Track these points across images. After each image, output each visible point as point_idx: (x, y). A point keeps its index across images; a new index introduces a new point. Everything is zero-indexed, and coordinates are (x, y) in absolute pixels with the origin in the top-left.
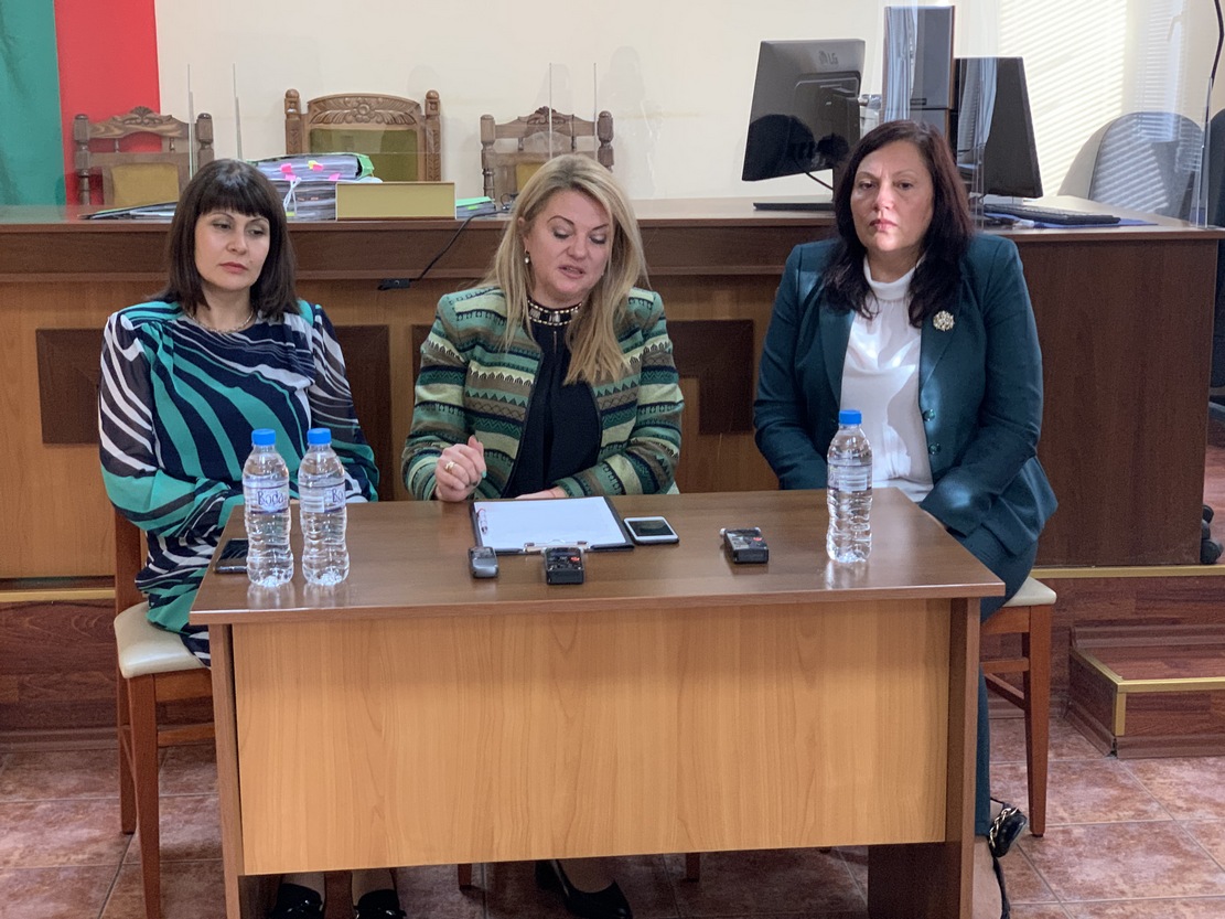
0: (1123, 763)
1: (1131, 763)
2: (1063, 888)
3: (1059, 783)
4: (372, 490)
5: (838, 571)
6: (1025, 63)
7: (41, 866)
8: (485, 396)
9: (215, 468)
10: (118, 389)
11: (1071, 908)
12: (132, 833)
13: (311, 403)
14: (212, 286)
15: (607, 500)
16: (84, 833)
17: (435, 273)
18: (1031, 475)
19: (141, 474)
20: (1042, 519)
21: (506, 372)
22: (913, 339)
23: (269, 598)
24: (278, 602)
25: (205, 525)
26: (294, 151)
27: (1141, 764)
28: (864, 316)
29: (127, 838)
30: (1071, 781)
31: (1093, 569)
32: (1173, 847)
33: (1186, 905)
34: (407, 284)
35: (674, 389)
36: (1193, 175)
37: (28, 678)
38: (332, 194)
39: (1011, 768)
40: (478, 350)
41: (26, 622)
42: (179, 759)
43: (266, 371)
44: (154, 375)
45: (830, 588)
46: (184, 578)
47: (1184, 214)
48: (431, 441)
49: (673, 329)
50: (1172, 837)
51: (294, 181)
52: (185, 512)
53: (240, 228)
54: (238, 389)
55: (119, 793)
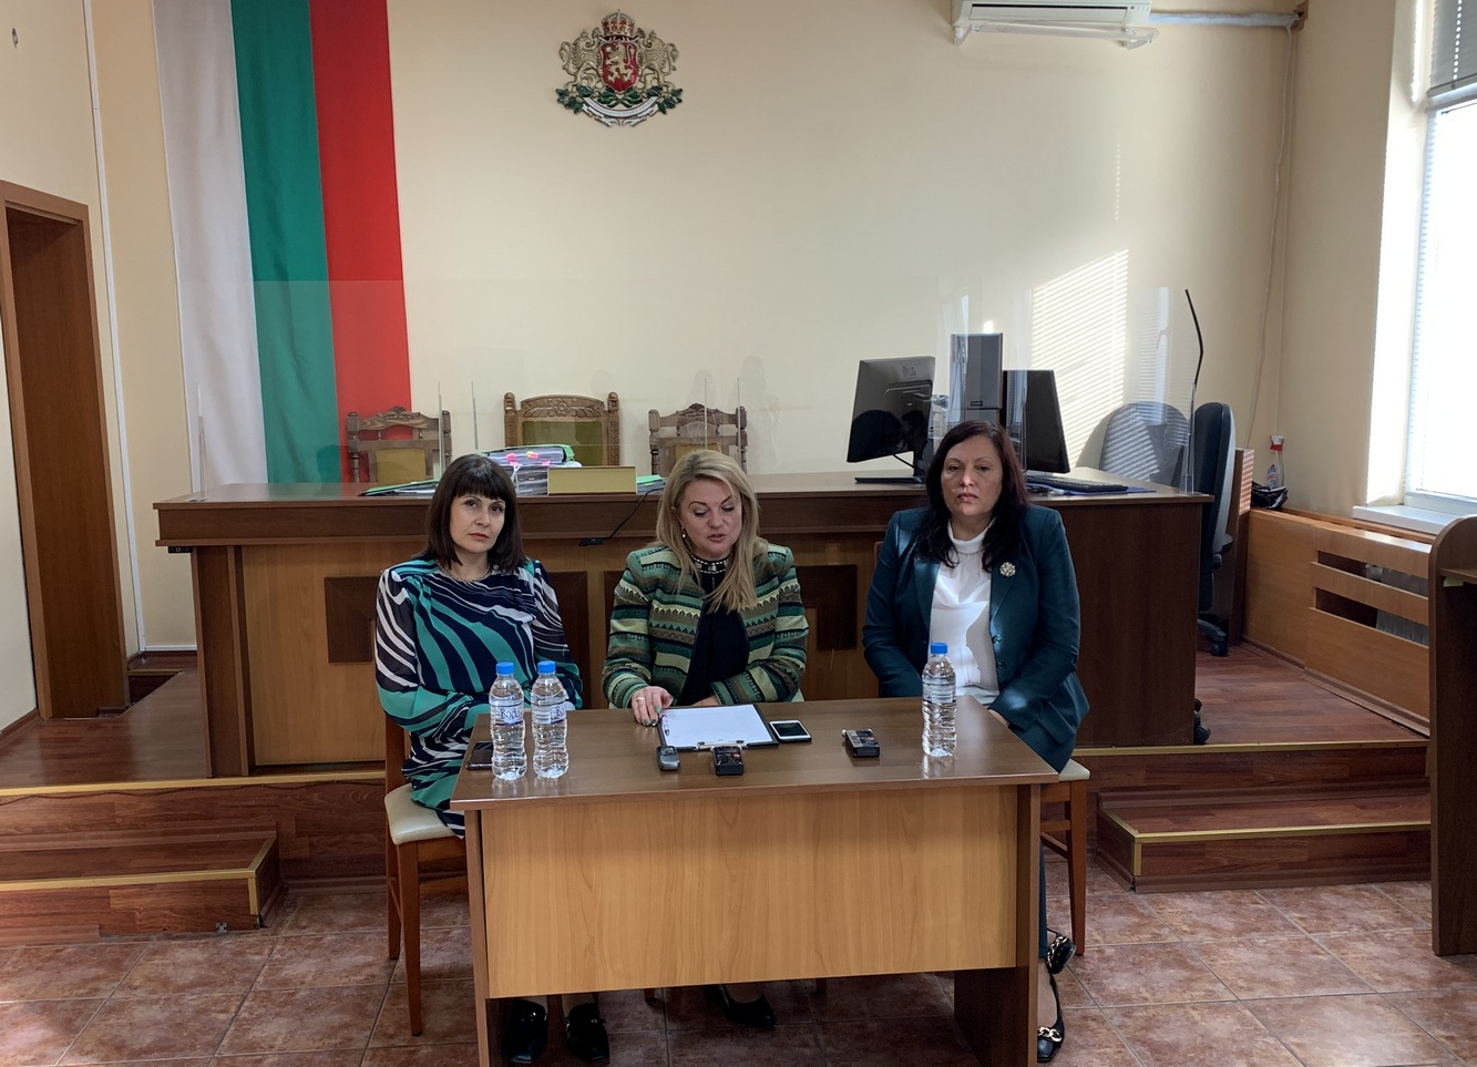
0: (1141, 896)
1: (1146, 897)
2: (1102, 996)
3: (1093, 913)
4: (578, 697)
5: (931, 764)
6: (1056, 375)
7: (329, 986)
8: (664, 627)
9: (461, 682)
10: (389, 626)
11: (1108, 1011)
12: (397, 958)
13: (533, 634)
14: (461, 548)
15: (756, 707)
16: (361, 959)
17: (622, 533)
18: (1071, 686)
19: (406, 689)
20: (1079, 718)
21: (679, 609)
22: (984, 583)
23: (508, 786)
24: (515, 792)
25: (456, 727)
26: (511, 443)
27: (1154, 897)
28: (948, 565)
29: (393, 963)
30: (1101, 911)
31: (1114, 749)
32: (1181, 962)
33: (1194, 1009)
34: (600, 541)
35: (801, 620)
36: (1182, 450)
37: (316, 839)
38: (545, 476)
39: (1057, 901)
40: (659, 592)
41: (315, 797)
42: (430, 900)
43: (500, 610)
44: (416, 615)
45: (926, 777)
46: (439, 768)
47: (1175, 483)
48: (625, 662)
49: (802, 573)
50: (1181, 955)
51: (516, 466)
52: (440, 717)
53: (485, 508)
54: (479, 624)
55: (387, 926)
